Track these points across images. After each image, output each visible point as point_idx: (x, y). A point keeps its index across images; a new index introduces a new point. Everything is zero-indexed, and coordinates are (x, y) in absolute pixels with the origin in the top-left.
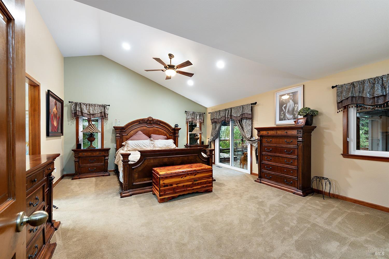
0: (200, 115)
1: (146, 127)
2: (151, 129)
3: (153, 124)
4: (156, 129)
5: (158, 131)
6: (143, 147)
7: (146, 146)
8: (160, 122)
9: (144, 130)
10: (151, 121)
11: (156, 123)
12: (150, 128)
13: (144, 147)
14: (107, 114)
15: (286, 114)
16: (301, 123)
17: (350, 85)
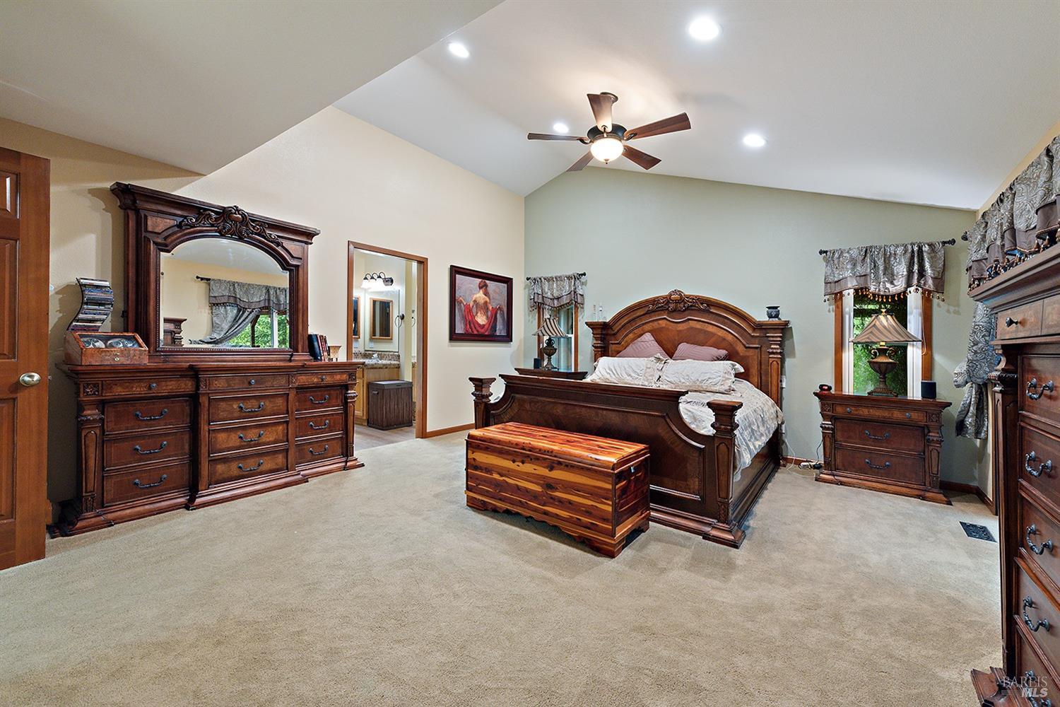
0: (912, 257)
1: (665, 321)
2: (681, 327)
3: (687, 312)
4: (698, 326)
5: (706, 332)
6: (625, 376)
7: (633, 375)
8: (708, 305)
9: (661, 329)
10: (677, 302)
11: (695, 306)
12: (679, 325)
13: (628, 378)
14: (582, 295)
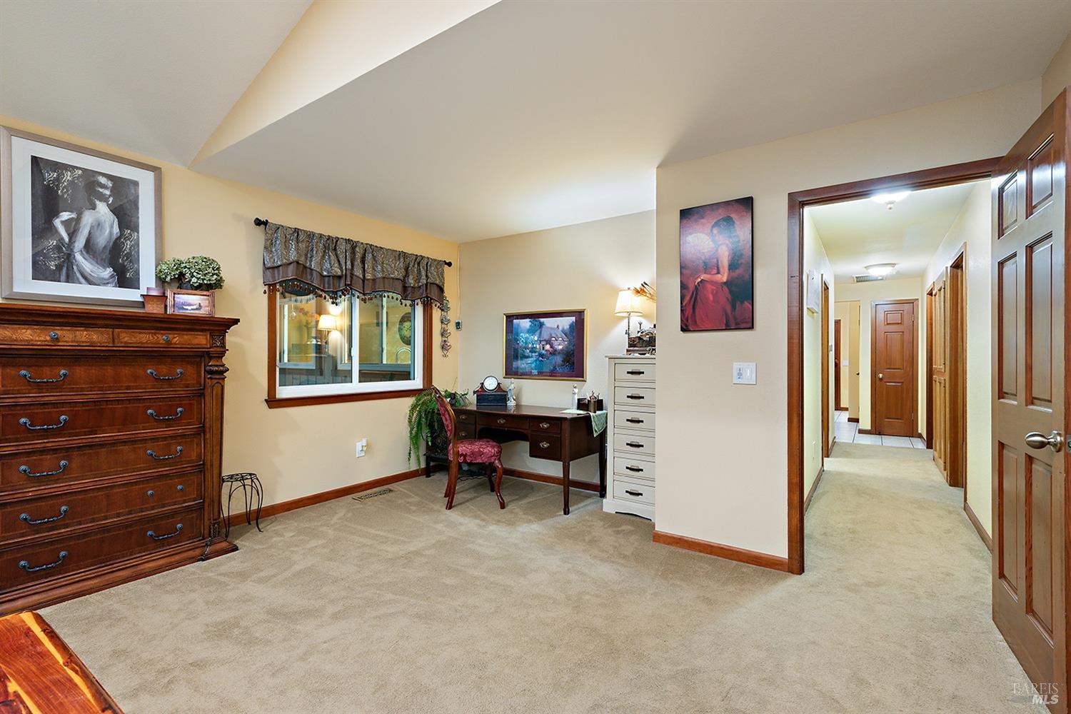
15: (78, 257)
16: (197, 309)
17: (292, 232)
